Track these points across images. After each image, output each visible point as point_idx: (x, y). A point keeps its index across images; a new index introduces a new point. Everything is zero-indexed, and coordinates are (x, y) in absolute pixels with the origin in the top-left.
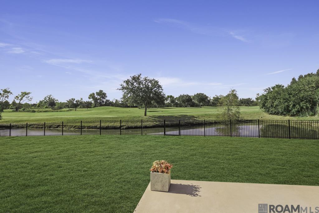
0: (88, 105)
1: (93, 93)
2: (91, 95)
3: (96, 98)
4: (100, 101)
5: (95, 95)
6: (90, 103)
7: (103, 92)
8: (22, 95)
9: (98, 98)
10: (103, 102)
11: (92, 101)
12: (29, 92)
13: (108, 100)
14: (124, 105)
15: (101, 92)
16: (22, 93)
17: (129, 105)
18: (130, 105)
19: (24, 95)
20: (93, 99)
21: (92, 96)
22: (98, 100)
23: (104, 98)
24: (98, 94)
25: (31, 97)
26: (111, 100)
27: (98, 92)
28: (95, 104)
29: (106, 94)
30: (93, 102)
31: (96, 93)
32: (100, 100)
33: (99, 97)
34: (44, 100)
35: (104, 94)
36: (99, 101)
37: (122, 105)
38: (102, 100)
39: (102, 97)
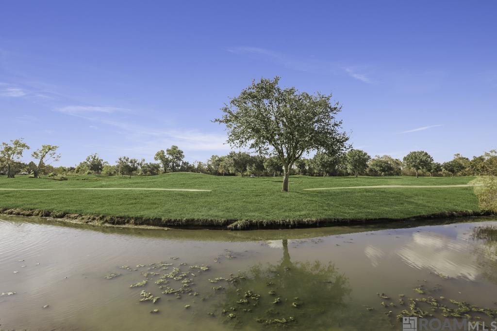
0: (152, 170)
1: (162, 151)
2: (158, 154)
3: (167, 159)
4: (173, 165)
5: (166, 153)
6: (156, 167)
7: (178, 149)
8: (43, 150)
9: (169, 159)
10: (178, 166)
11: (160, 163)
12: (54, 146)
13: (185, 163)
14: (213, 172)
15: (175, 149)
16: (44, 147)
17: (220, 171)
18: (223, 171)
19: (47, 150)
20: (162, 160)
21: (160, 156)
22: (170, 162)
23: (180, 160)
24: (170, 152)
25: (58, 154)
26: (191, 163)
27: (170, 148)
28: (165, 169)
29: (182, 152)
30: (161, 165)
31: (167, 151)
32: (174, 162)
33: (171, 157)
34: (86, 161)
35: (180, 153)
36: (171, 164)
37: (209, 171)
38: (176, 163)
39: (177, 158)
